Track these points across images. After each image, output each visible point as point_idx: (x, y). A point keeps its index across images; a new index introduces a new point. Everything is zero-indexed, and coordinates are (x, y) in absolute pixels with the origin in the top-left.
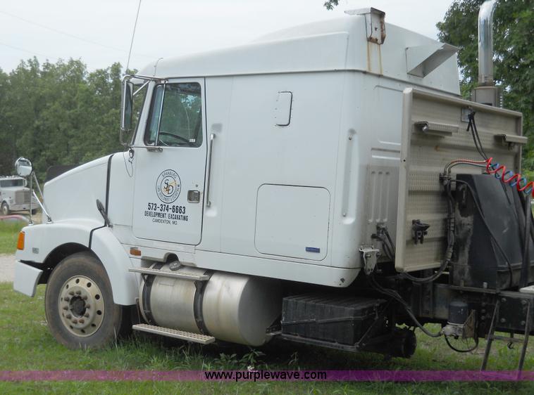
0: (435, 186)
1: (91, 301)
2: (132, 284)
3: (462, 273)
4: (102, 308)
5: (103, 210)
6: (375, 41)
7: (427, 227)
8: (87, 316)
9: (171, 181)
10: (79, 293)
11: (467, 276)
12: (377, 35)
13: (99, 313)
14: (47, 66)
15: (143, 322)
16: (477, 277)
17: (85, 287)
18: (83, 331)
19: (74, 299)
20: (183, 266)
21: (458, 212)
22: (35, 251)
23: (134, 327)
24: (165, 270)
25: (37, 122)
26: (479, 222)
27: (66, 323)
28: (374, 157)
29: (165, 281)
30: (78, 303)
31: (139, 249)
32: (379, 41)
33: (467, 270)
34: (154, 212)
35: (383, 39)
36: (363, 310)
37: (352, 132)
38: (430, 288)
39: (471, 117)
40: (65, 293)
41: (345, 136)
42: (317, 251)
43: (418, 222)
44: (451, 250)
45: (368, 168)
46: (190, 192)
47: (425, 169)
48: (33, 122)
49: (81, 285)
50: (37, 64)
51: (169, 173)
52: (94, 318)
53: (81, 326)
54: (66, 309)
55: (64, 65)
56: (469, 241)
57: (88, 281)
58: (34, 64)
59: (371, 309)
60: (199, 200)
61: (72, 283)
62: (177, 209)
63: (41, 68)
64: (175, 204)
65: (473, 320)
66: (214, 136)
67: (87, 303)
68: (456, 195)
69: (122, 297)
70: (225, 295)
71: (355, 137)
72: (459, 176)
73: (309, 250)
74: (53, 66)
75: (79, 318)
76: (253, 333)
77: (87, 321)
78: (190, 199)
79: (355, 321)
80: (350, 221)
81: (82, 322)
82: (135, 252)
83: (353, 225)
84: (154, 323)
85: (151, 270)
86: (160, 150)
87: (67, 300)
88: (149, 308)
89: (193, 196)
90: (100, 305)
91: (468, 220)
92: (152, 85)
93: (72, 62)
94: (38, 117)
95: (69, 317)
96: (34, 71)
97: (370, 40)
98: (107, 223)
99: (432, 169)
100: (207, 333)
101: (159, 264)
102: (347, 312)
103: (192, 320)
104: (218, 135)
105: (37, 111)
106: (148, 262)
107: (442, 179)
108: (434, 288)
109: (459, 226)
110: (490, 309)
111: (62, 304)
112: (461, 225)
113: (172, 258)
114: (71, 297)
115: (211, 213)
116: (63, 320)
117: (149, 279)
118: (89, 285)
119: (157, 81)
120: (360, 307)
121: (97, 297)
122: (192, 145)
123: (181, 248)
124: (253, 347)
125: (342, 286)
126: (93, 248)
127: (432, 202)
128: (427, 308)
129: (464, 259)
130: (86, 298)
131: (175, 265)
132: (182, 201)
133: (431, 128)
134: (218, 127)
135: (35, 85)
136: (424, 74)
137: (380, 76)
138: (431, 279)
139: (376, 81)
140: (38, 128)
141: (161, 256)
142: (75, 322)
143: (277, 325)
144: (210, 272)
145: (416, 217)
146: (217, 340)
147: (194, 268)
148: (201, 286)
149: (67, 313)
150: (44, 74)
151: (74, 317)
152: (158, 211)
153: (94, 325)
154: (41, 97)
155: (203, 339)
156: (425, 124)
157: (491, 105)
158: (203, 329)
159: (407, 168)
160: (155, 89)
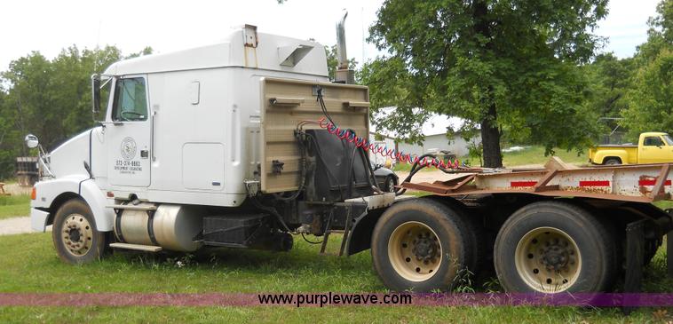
0: (291, 138)
1: (83, 231)
2: (109, 217)
3: (311, 193)
4: (91, 235)
5: (88, 168)
6: (252, 46)
7: (283, 164)
8: (81, 241)
9: (130, 145)
10: (75, 226)
11: (314, 194)
12: (252, 42)
13: (89, 239)
14: (86, 52)
15: (118, 242)
16: (320, 194)
17: (79, 222)
18: (79, 252)
19: (72, 230)
20: (141, 202)
21: (307, 155)
22: (43, 199)
23: (111, 245)
24: (130, 206)
25: (80, 103)
26: (319, 160)
27: (68, 248)
28: (252, 121)
29: (130, 213)
30: (75, 233)
31: (113, 192)
32: (254, 45)
33: (314, 191)
34: (121, 167)
35: (257, 44)
36: (250, 221)
37: (235, 106)
38: (294, 203)
39: (319, 92)
40: (65, 227)
41: (231, 109)
42: (218, 184)
43: (277, 161)
44: (304, 179)
45: (247, 129)
46: (142, 152)
47: (282, 128)
48: (77, 104)
49: (77, 220)
50: (77, 51)
51: (129, 140)
52: (86, 243)
53: (78, 248)
54: (66, 238)
55: (101, 51)
56: (314, 172)
57: (80, 218)
58: (74, 52)
59: (257, 220)
60: (147, 156)
61: (70, 221)
62: (134, 163)
63: (81, 55)
64: (133, 160)
65: (318, 222)
66: (155, 113)
67: (81, 232)
68: (305, 143)
69: (102, 226)
70: (166, 218)
71: (237, 110)
72: (307, 131)
73: (215, 184)
74: (91, 52)
75: (76, 244)
76: (186, 243)
77: (81, 245)
78: (142, 156)
79: (245, 228)
80: (237, 163)
81: (78, 246)
82: (110, 195)
83: (239, 166)
84: (125, 242)
85: (121, 206)
86: (122, 124)
87: (67, 231)
88: (120, 232)
89: (144, 154)
90: (90, 233)
91: (313, 159)
92: (114, 80)
93: (108, 48)
94: (81, 98)
95: (69, 244)
96: (74, 57)
97: (247, 45)
98: (91, 177)
99: (286, 128)
100: (157, 245)
101: (126, 202)
102: (240, 223)
103: (148, 237)
104: (158, 112)
105: (80, 93)
106: (119, 201)
107: (295, 134)
108: (297, 204)
109: (308, 163)
110: (328, 214)
111: (64, 235)
112: (310, 162)
113: (133, 197)
114: (69, 229)
115: (155, 165)
116: (66, 246)
117: (120, 212)
118: (81, 220)
119: (117, 77)
120: (247, 219)
121: (87, 228)
122: (141, 119)
123: (138, 189)
124: (188, 252)
125: (235, 205)
126: (81, 194)
127: (290, 148)
128: (294, 217)
129: (312, 184)
130: (79, 229)
131: (136, 201)
132: (138, 157)
133: (280, 102)
134: (157, 107)
135: (76, 70)
136: (294, 64)
137: (255, 69)
138: (292, 198)
139: (252, 72)
140: (81, 108)
141: (126, 196)
142: (74, 247)
143: (200, 236)
144: (158, 204)
145: (275, 159)
146: (163, 249)
147: (148, 203)
148: (151, 213)
149: (67, 241)
150: (84, 59)
151: (72, 243)
152: (123, 165)
153: (86, 248)
154: (83, 80)
155: (153, 249)
156: (275, 99)
157: (344, 82)
158: (154, 242)
159: (264, 128)
160: (117, 82)
